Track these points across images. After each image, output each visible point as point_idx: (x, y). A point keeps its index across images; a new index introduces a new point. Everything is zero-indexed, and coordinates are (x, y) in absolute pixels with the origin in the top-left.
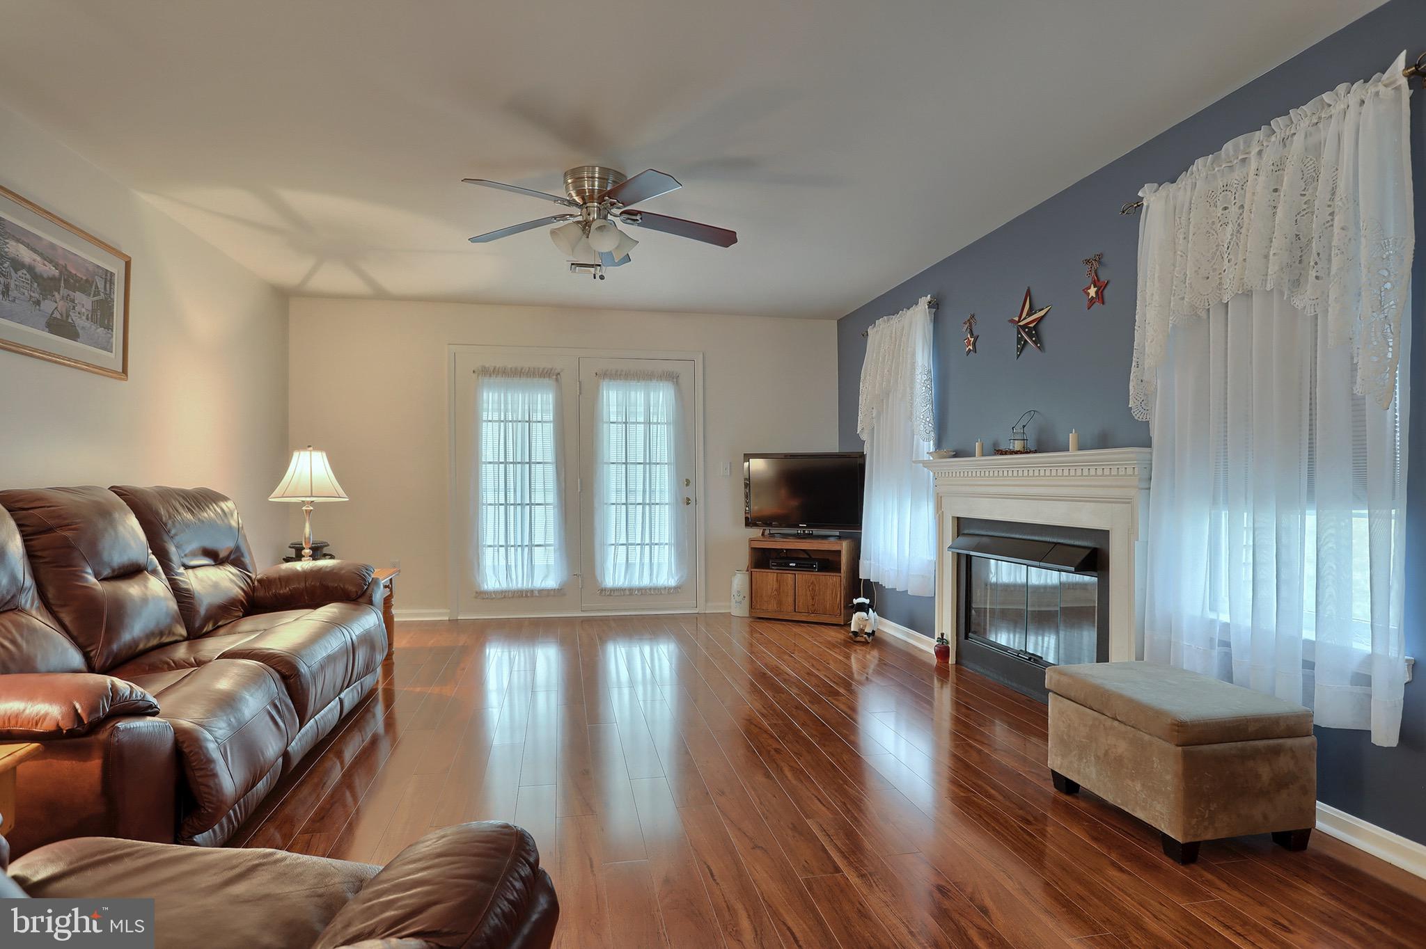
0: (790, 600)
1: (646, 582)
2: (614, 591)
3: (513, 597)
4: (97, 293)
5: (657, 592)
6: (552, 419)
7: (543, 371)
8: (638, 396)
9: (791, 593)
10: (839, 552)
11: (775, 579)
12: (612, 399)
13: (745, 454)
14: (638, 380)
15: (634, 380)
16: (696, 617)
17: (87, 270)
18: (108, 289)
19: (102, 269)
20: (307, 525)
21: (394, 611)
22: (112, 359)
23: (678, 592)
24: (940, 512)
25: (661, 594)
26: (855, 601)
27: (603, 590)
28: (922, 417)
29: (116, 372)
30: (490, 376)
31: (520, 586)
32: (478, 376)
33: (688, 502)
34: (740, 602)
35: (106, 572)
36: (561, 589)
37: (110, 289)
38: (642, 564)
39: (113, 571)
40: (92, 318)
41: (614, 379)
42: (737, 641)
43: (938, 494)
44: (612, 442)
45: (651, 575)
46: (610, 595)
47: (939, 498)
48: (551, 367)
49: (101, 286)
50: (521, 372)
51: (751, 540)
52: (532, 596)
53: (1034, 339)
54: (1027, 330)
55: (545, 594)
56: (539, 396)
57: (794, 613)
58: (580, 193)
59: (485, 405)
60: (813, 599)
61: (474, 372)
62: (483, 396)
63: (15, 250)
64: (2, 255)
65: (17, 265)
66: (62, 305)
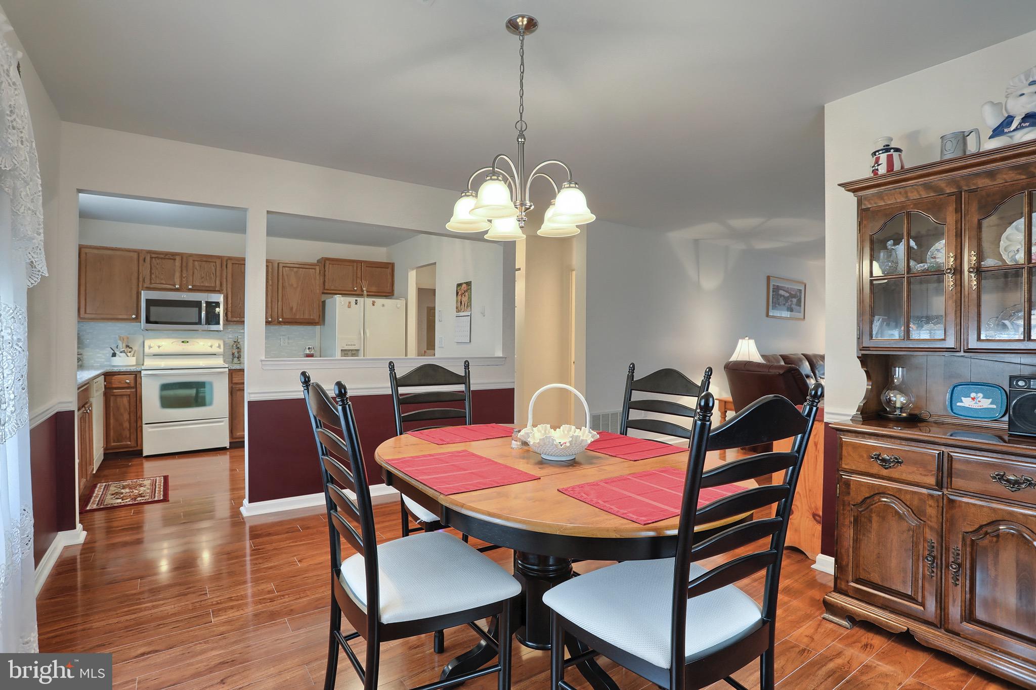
4: (798, 297)
17: (795, 291)
19: (799, 289)
22: (801, 315)
29: (802, 319)
37: (801, 295)
40: (797, 304)
49: (799, 294)
63: (781, 292)
64: (778, 294)
65: (781, 296)
66: (790, 303)
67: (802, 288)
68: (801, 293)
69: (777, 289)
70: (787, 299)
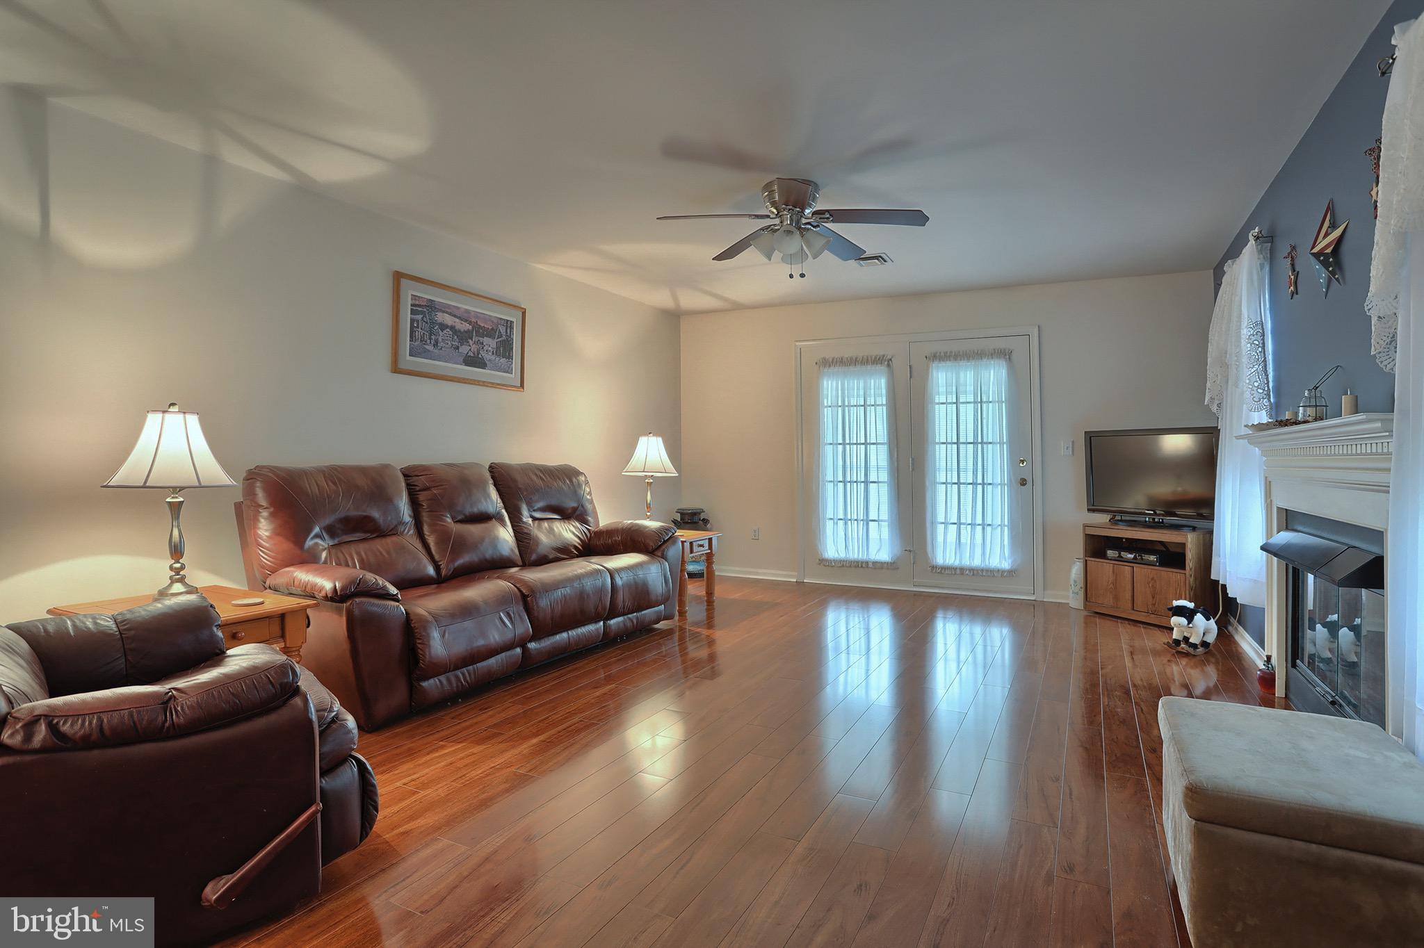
0: (1128, 595)
1: (977, 562)
2: (945, 569)
3: (850, 566)
4: (500, 336)
5: (989, 574)
6: (884, 402)
7: (876, 358)
8: (967, 375)
9: (1129, 587)
10: (1183, 545)
11: (1111, 570)
12: (942, 378)
13: (1085, 432)
14: (968, 360)
15: (964, 360)
16: (1033, 605)
17: (493, 322)
18: (509, 332)
19: (504, 320)
20: (649, 494)
21: (715, 567)
22: (514, 377)
23: (1013, 576)
24: (1269, 501)
25: (994, 576)
26: (1176, 603)
27: (934, 568)
28: (1248, 381)
29: (515, 387)
30: (830, 366)
31: (856, 556)
32: (820, 367)
33: (1023, 482)
34: (1077, 593)
35: (460, 517)
36: (894, 563)
37: (510, 332)
38: (973, 545)
39: (466, 516)
40: (497, 353)
41: (943, 361)
42: (1075, 635)
43: (1266, 477)
44: (942, 422)
45: (984, 553)
46: (941, 573)
47: (1268, 483)
48: (882, 353)
49: (503, 331)
50: (856, 361)
51: (1085, 526)
52: (867, 567)
53: (1331, 269)
54: (1322, 258)
55: (878, 566)
56: (872, 381)
57: (1132, 612)
58: (774, 204)
59: (825, 392)
60: (1153, 598)
61: (816, 363)
62: (823, 383)
63: (442, 318)
64: (433, 323)
65: (443, 327)
66: (474, 348)
67: (515, 318)
68: (511, 328)
69: (424, 309)
70: (463, 337)
